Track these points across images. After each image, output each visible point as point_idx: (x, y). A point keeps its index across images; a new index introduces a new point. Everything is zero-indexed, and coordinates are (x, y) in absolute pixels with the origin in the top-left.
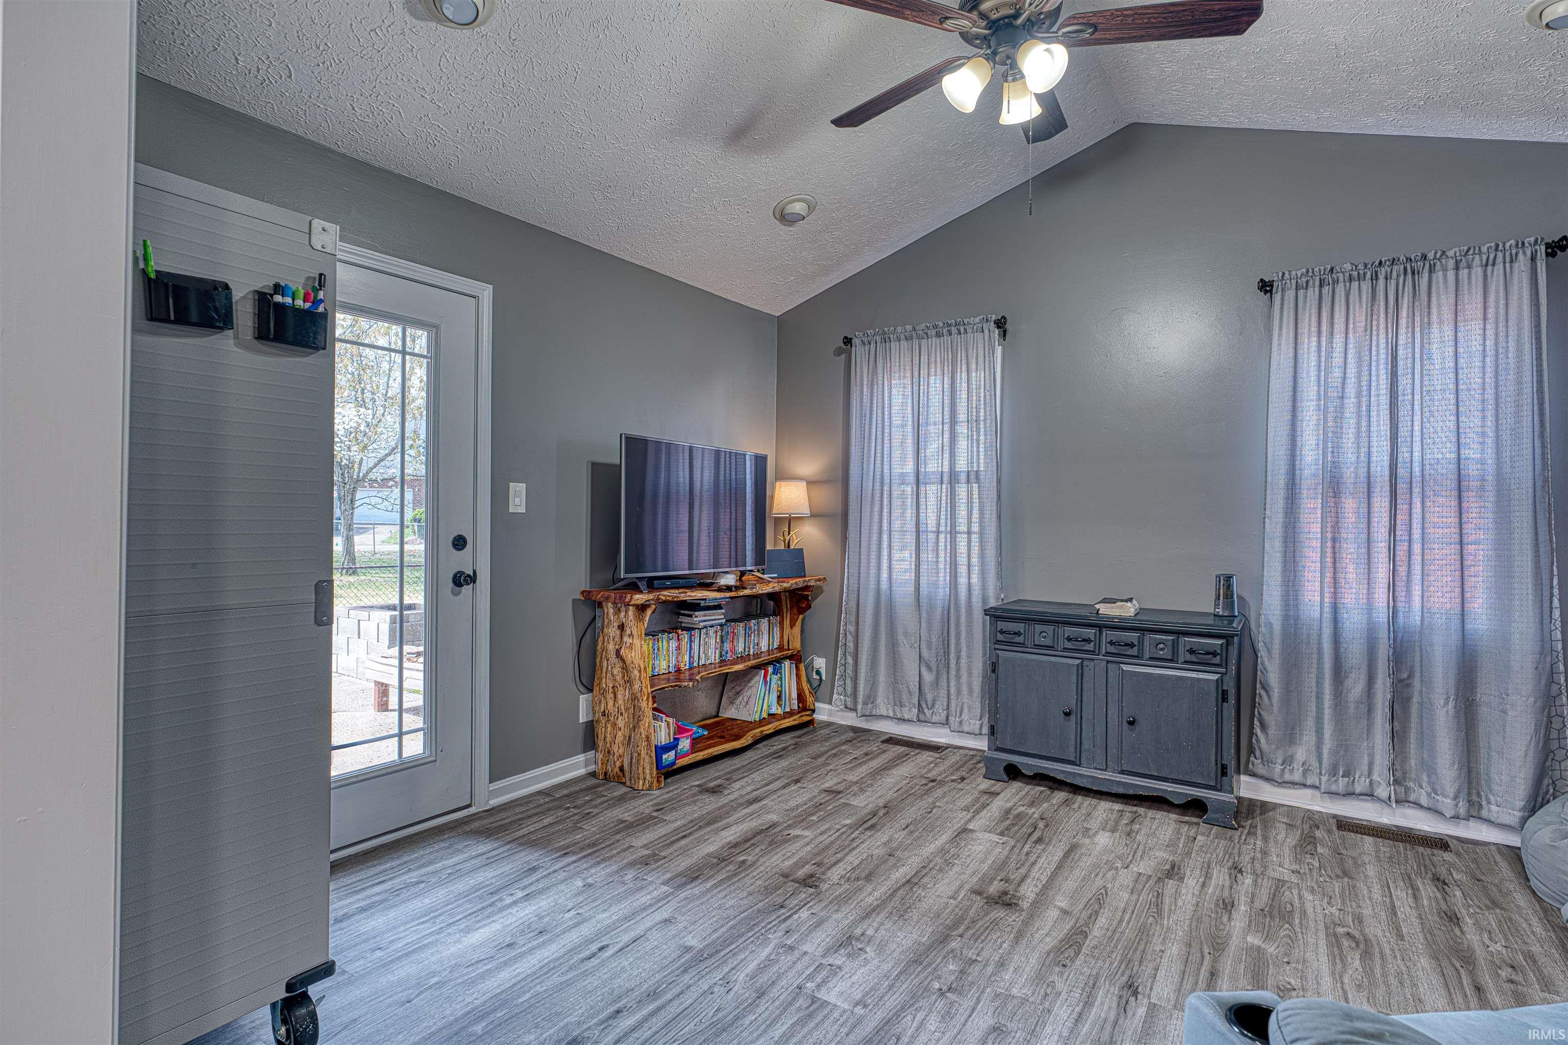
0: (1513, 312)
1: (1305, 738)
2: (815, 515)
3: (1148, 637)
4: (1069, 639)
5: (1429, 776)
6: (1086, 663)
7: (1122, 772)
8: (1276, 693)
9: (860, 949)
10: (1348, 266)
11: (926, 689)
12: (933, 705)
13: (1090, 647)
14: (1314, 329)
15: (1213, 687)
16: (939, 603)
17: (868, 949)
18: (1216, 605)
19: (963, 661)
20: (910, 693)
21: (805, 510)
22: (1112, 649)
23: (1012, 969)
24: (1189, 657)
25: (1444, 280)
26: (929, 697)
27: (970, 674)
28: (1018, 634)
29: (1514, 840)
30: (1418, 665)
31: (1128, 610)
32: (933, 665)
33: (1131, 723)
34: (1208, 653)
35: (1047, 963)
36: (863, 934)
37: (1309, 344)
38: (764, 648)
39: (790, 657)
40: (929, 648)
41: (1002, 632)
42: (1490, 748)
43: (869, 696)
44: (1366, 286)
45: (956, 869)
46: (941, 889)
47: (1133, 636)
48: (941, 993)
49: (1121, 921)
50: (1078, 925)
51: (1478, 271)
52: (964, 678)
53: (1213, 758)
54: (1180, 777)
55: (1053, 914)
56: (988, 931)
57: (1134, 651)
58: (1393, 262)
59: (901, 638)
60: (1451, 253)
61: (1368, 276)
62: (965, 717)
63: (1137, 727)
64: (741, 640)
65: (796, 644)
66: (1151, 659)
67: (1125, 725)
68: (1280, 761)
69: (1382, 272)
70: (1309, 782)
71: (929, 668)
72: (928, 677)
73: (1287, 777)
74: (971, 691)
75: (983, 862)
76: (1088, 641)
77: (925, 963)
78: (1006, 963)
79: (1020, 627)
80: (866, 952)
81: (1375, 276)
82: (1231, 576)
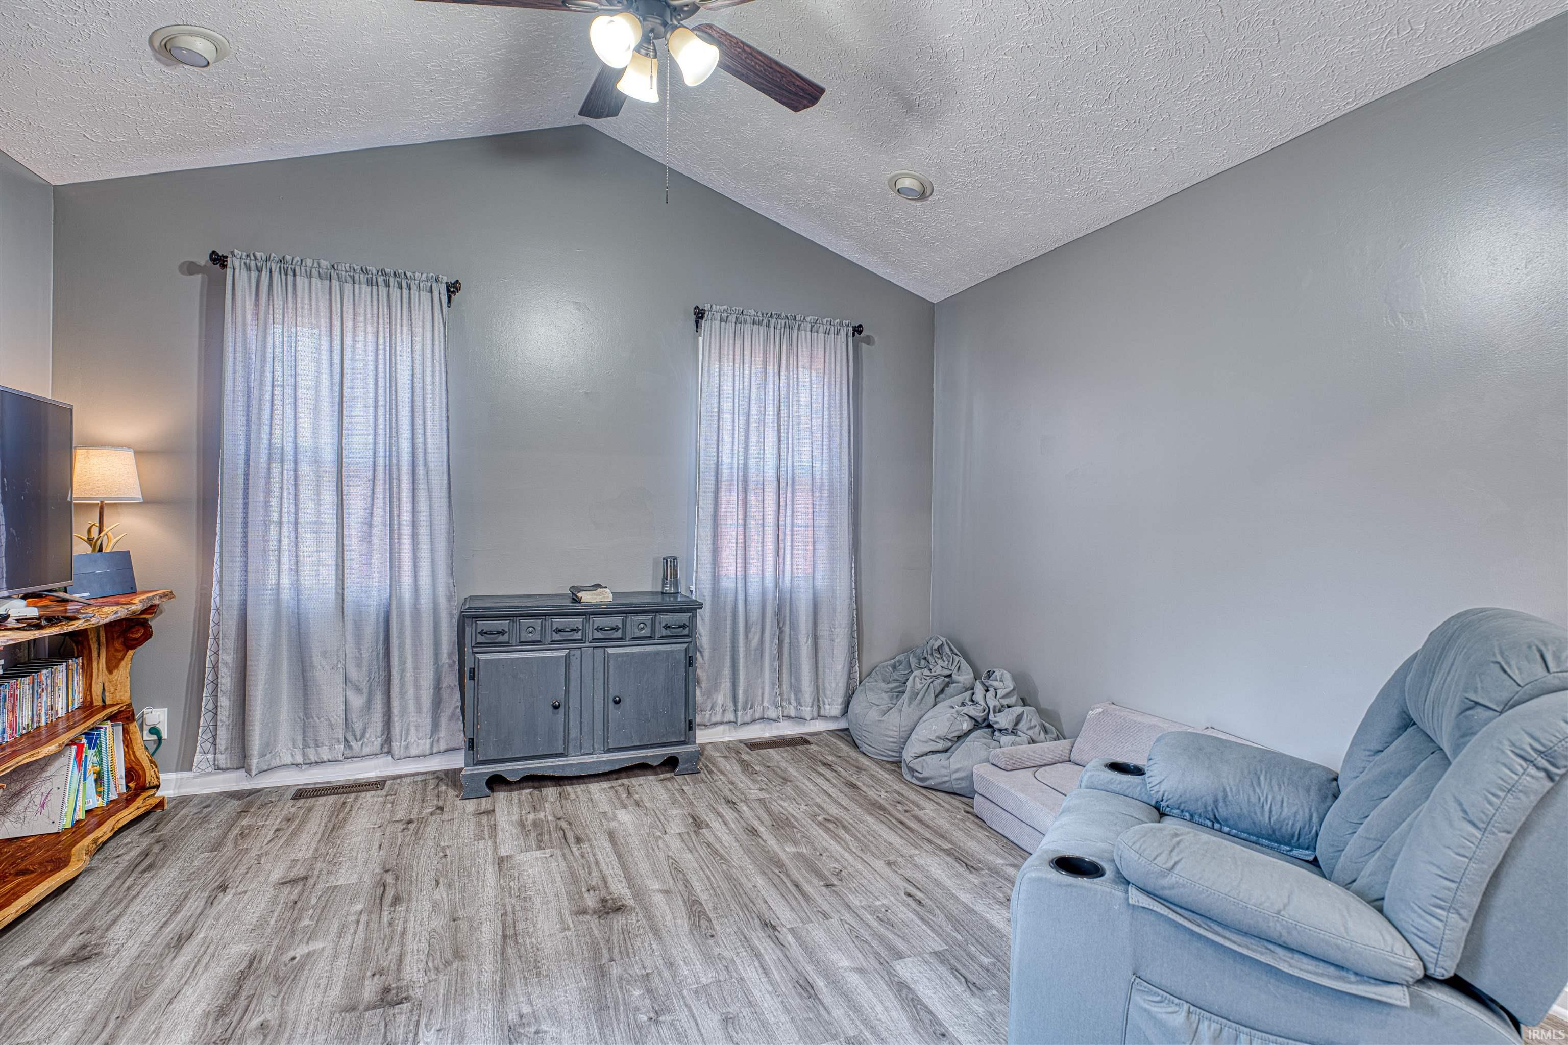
0: (838, 368)
1: (723, 685)
2: (150, 502)
3: (627, 617)
4: (558, 631)
5: (796, 695)
6: (573, 652)
7: (609, 751)
8: (707, 654)
9: (537, 1032)
10: (753, 312)
11: (354, 716)
12: (363, 735)
13: (578, 636)
14: (731, 357)
15: (683, 655)
16: (373, 610)
17: (544, 1027)
18: (664, 585)
19: (409, 674)
20: (331, 726)
21: (136, 495)
22: (599, 635)
23: (682, 963)
24: (665, 632)
25: (805, 335)
26: (358, 726)
27: (417, 688)
28: (502, 633)
29: (842, 724)
30: (788, 615)
31: (605, 597)
32: (364, 685)
33: (617, 702)
34: (680, 627)
35: (700, 942)
36: (521, 1017)
37: (727, 368)
38: (61, 713)
39: (112, 718)
40: (359, 666)
41: (483, 633)
42: (825, 667)
43: (268, 744)
44: (763, 329)
45: (537, 900)
46: (546, 928)
47: (617, 621)
48: (655, 1021)
49: (708, 878)
50: (686, 897)
51: (821, 335)
52: (411, 692)
53: (683, 717)
54: (658, 741)
55: (659, 899)
56: (628, 941)
57: (619, 634)
58: (779, 316)
59: (317, 659)
60: (808, 319)
61: (765, 322)
62: (412, 738)
63: (622, 705)
64: (27, 705)
65: (124, 695)
66: (634, 639)
67: (611, 704)
68: (709, 708)
69: (773, 321)
70: (726, 720)
71: (358, 690)
72: (357, 702)
73: (714, 720)
74: (419, 708)
75: (553, 882)
76: (577, 629)
77: (611, 1005)
78: (672, 960)
79: (504, 624)
80: (546, 1032)
81: (768, 326)
82: (675, 559)
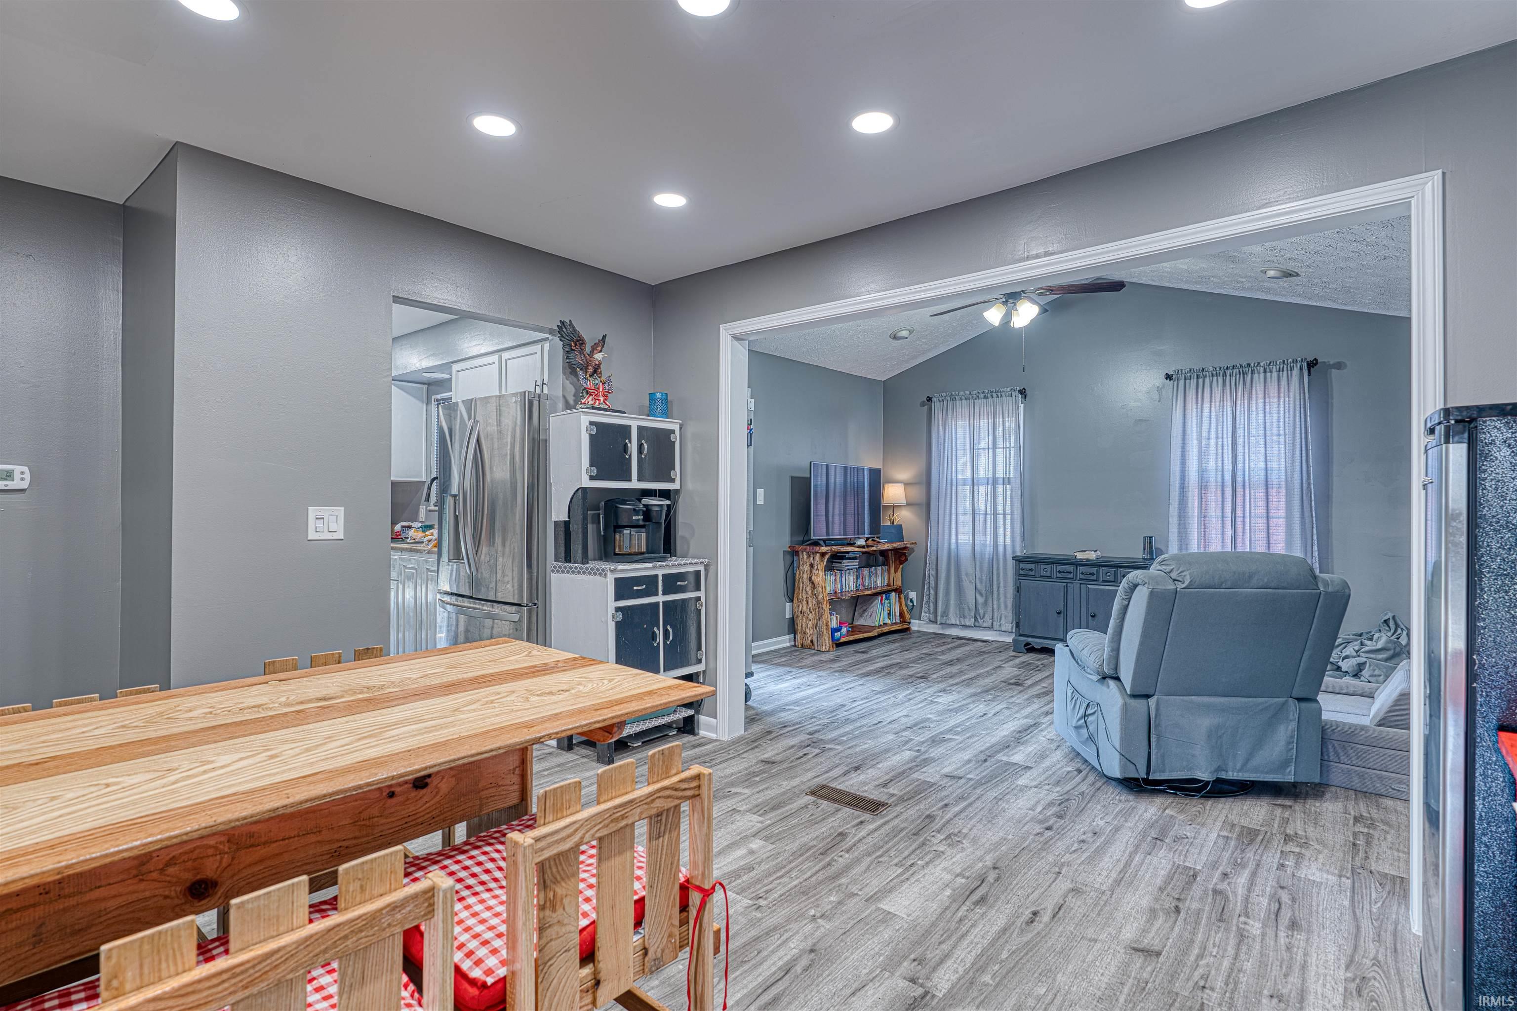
0: (1292, 398)
2: (909, 504)
3: (1102, 569)
4: (1060, 572)
6: (1069, 585)
10: (1211, 369)
11: (979, 607)
12: (984, 616)
13: (1071, 576)
14: (1194, 400)
16: (987, 556)
17: (954, 692)
18: (1144, 553)
19: (1002, 589)
20: (970, 610)
21: (904, 502)
22: (1082, 577)
25: (1259, 378)
26: (981, 612)
27: (1005, 597)
28: (1031, 570)
31: (1092, 556)
32: (983, 592)
33: (1093, 616)
36: (950, 690)
38: (879, 585)
39: (895, 590)
40: (981, 582)
41: (1022, 569)
43: (944, 612)
44: (1220, 379)
47: (1093, 570)
51: (1275, 374)
52: (1002, 599)
56: (1008, 690)
57: (1094, 577)
58: (1234, 367)
59: (964, 577)
60: (1262, 364)
61: (1221, 374)
62: (1003, 622)
63: (1096, 619)
64: (867, 578)
65: (899, 583)
66: (1104, 581)
67: (1090, 618)
69: (1228, 373)
71: (981, 595)
72: (980, 600)
74: (1006, 607)
76: (1069, 572)
77: (978, 696)
79: (1032, 566)
81: (1225, 375)
82: (1151, 537)
